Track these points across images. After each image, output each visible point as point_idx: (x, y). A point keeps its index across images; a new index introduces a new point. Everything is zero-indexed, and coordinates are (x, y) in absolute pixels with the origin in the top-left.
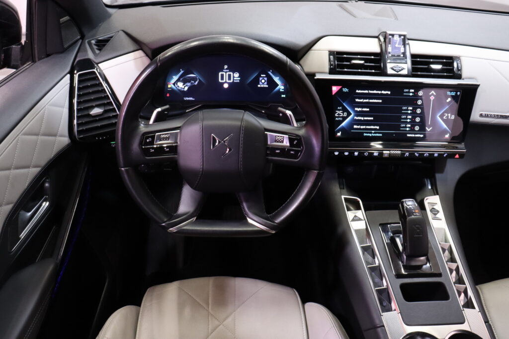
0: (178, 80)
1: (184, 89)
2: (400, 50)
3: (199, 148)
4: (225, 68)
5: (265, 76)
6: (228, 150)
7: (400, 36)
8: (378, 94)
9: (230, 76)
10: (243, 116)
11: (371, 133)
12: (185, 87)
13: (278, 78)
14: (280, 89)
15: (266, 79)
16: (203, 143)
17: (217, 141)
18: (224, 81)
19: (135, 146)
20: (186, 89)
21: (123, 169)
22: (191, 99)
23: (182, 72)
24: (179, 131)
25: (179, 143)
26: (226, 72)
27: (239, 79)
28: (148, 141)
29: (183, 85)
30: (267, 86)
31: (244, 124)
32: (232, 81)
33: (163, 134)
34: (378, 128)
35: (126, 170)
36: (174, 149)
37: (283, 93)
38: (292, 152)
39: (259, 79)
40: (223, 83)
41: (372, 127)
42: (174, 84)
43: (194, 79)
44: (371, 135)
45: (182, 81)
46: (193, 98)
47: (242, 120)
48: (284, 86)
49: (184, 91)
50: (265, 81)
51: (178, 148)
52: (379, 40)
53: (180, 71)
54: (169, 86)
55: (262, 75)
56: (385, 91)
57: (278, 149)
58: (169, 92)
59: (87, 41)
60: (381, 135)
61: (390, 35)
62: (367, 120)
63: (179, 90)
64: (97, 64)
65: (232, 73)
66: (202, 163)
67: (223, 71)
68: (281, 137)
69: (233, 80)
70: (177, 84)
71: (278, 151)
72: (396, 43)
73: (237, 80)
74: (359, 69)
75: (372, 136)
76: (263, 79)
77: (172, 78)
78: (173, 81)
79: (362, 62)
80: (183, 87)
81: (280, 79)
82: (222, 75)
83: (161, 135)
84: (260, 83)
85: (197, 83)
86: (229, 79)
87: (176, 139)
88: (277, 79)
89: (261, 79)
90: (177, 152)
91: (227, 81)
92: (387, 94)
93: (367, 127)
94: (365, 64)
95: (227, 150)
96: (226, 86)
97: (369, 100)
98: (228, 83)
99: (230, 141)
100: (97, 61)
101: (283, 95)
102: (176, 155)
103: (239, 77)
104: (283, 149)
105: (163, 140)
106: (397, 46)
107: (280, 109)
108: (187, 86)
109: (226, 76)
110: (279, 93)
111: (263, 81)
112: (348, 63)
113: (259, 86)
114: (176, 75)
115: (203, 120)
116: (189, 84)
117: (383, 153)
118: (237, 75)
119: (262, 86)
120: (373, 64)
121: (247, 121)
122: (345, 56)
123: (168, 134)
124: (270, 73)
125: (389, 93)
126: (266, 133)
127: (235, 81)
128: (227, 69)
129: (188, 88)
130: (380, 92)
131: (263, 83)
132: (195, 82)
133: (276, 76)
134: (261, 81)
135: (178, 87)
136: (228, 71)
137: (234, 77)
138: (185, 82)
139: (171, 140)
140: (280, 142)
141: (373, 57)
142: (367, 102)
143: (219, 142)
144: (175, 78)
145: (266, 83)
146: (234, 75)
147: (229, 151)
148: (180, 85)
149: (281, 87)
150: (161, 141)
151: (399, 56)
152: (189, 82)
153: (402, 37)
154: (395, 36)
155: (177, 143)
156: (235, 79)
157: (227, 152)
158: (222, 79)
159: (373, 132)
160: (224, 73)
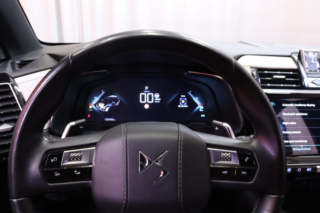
0: (99, 101)
1: (105, 109)
2: (316, 66)
3: (121, 171)
4: (146, 89)
5: (184, 96)
6: (162, 173)
7: (314, 52)
8: (303, 107)
9: (150, 96)
10: (179, 128)
11: (300, 147)
12: (106, 108)
13: (197, 98)
14: (200, 109)
15: (186, 99)
16: (127, 163)
17: (147, 161)
18: (145, 102)
19: (34, 167)
20: (107, 109)
21: (15, 200)
22: (112, 119)
23: (103, 93)
24: (94, 148)
25: (94, 163)
26: (147, 93)
27: (160, 99)
28: (52, 161)
29: (104, 106)
30: (187, 106)
31: (182, 138)
32: (152, 102)
33: (73, 153)
34: (306, 141)
35: (19, 202)
36: (87, 172)
37: (202, 113)
38: (243, 173)
39: (179, 100)
40: (144, 104)
41: (301, 141)
42: (95, 105)
43: (116, 100)
44: (299, 149)
45: (103, 102)
46: (114, 119)
47: (179, 132)
48: (203, 106)
49: (105, 111)
50: (185, 101)
51: (93, 170)
52: (293, 59)
53: (102, 92)
54: (90, 107)
55: (182, 96)
56: (310, 103)
57: (224, 169)
58: (90, 113)
59: (10, 61)
60: (310, 149)
61: (305, 52)
62: (295, 134)
63: (100, 110)
64: (13, 78)
65: (152, 94)
66: (125, 192)
67: (143, 92)
68: (228, 153)
69: (154, 100)
70: (98, 105)
71: (225, 172)
72: (311, 60)
73: (158, 101)
74: (280, 84)
75: (301, 150)
76: (183, 99)
77: (93, 99)
78: (94, 102)
79: (284, 77)
80: (104, 108)
81: (199, 100)
82: (143, 96)
83: (70, 153)
84: (181, 103)
85: (118, 103)
86: (150, 100)
87: (91, 158)
88: (196, 100)
89: (181, 99)
90: (91, 177)
91: (148, 102)
92: (312, 107)
93: (296, 141)
94: (287, 79)
95: (160, 174)
96: (147, 106)
97: (295, 113)
98: (150, 104)
99: (164, 161)
100: (13, 76)
101: (203, 114)
102: (91, 180)
103: (159, 98)
104: (231, 169)
105: (73, 160)
106: (313, 62)
107: (215, 121)
108: (108, 107)
109: (147, 97)
110: (199, 113)
111: (183, 101)
112: (270, 79)
113: (179, 106)
114: (97, 96)
115: (127, 133)
116: (110, 105)
117: (316, 168)
118: (157, 96)
119: (182, 106)
120: (293, 79)
121: (185, 134)
122: (266, 72)
123: (80, 152)
124: (189, 93)
125: (314, 105)
126: (208, 149)
127: (155, 102)
128: (147, 90)
129: (109, 109)
130: (305, 105)
131: (183, 104)
132: (116, 103)
133: (195, 96)
134: (181, 102)
135: (99, 107)
136: (149, 91)
137: (154, 98)
138: (106, 103)
139: (84, 161)
140: (227, 160)
141: (291, 73)
142: (294, 116)
143: (150, 162)
144: (96, 99)
145: (186, 103)
146: (155, 95)
147: (163, 175)
148: (102, 106)
149: (201, 108)
150: (70, 161)
151: (316, 71)
152: (110, 103)
153: (316, 54)
154: (309, 53)
155: (92, 164)
156: (155, 99)
157: (161, 175)
158: (143, 100)
159: (302, 146)
160: (145, 94)
